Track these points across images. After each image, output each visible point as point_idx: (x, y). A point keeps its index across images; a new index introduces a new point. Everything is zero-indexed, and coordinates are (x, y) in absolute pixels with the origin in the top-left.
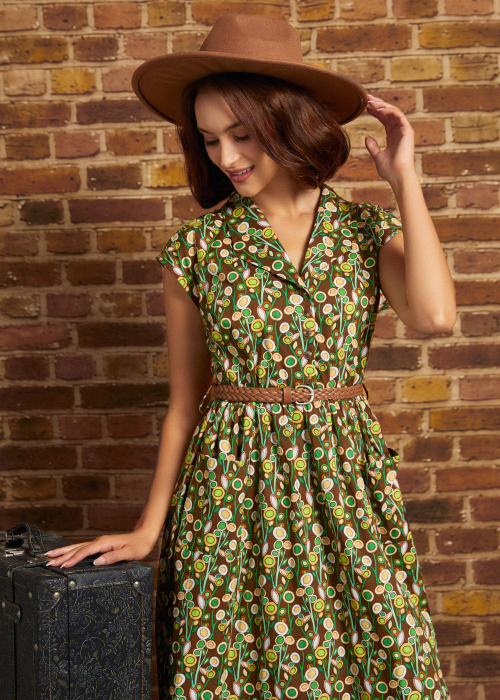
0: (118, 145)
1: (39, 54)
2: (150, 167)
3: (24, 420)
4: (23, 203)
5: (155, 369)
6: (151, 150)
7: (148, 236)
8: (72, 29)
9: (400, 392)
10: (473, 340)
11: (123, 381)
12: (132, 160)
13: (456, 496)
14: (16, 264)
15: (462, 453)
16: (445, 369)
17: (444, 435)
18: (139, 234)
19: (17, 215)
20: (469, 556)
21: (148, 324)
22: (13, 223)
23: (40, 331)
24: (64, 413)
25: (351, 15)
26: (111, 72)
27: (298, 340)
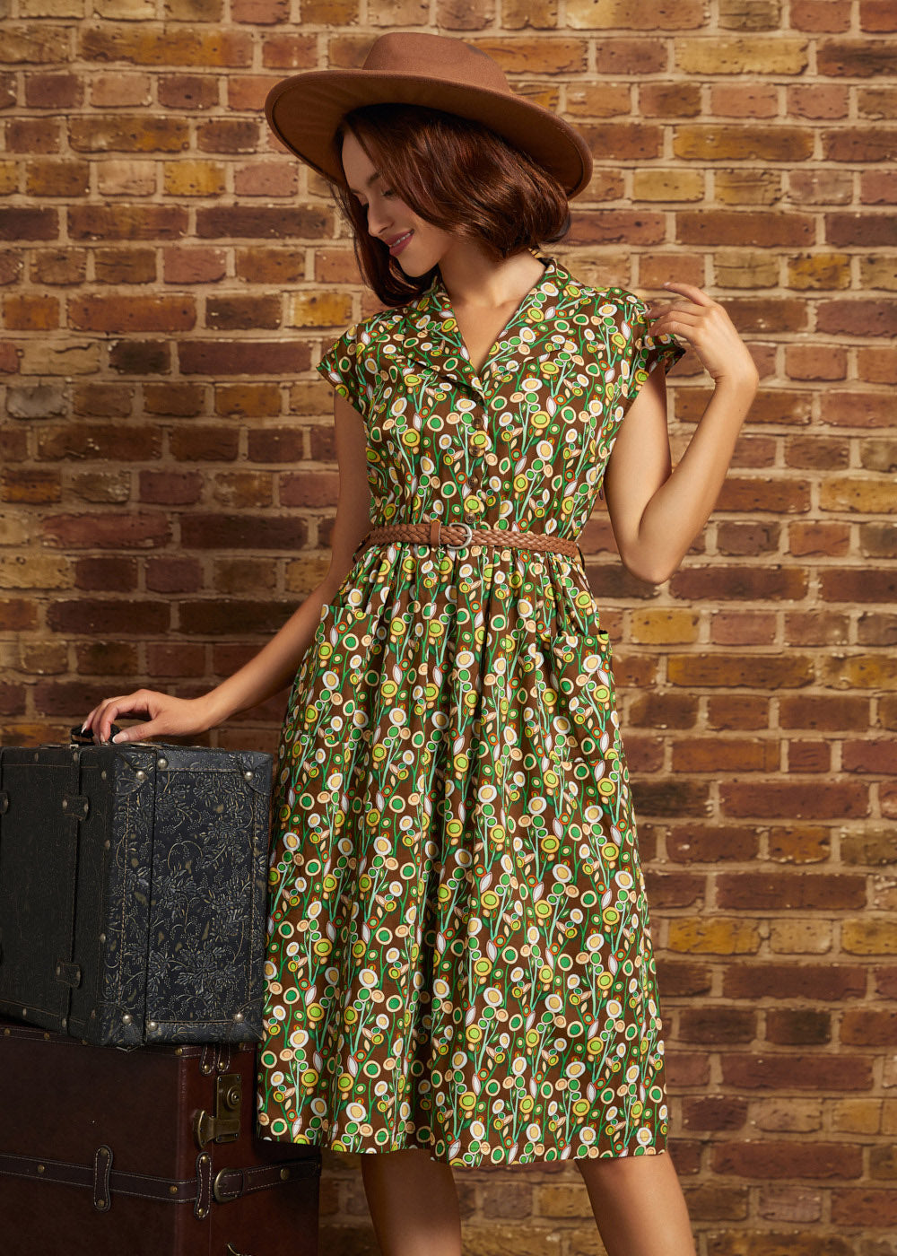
0: (252, 269)
1: (150, 139)
2: (293, 300)
3: (98, 648)
4: (114, 343)
5: (288, 582)
6: (298, 277)
7: (285, 395)
8: (197, 108)
9: (628, 629)
10: (733, 560)
11: (240, 597)
12: (269, 290)
13: (700, 779)
14: (99, 428)
15: (710, 719)
16: (692, 600)
17: (687, 691)
18: (274, 392)
19: (106, 359)
20: (712, 867)
21: (281, 519)
22: (98, 370)
23: (128, 522)
24: (154, 639)
25: (581, 109)
26: (247, 169)
27: (462, 460)
